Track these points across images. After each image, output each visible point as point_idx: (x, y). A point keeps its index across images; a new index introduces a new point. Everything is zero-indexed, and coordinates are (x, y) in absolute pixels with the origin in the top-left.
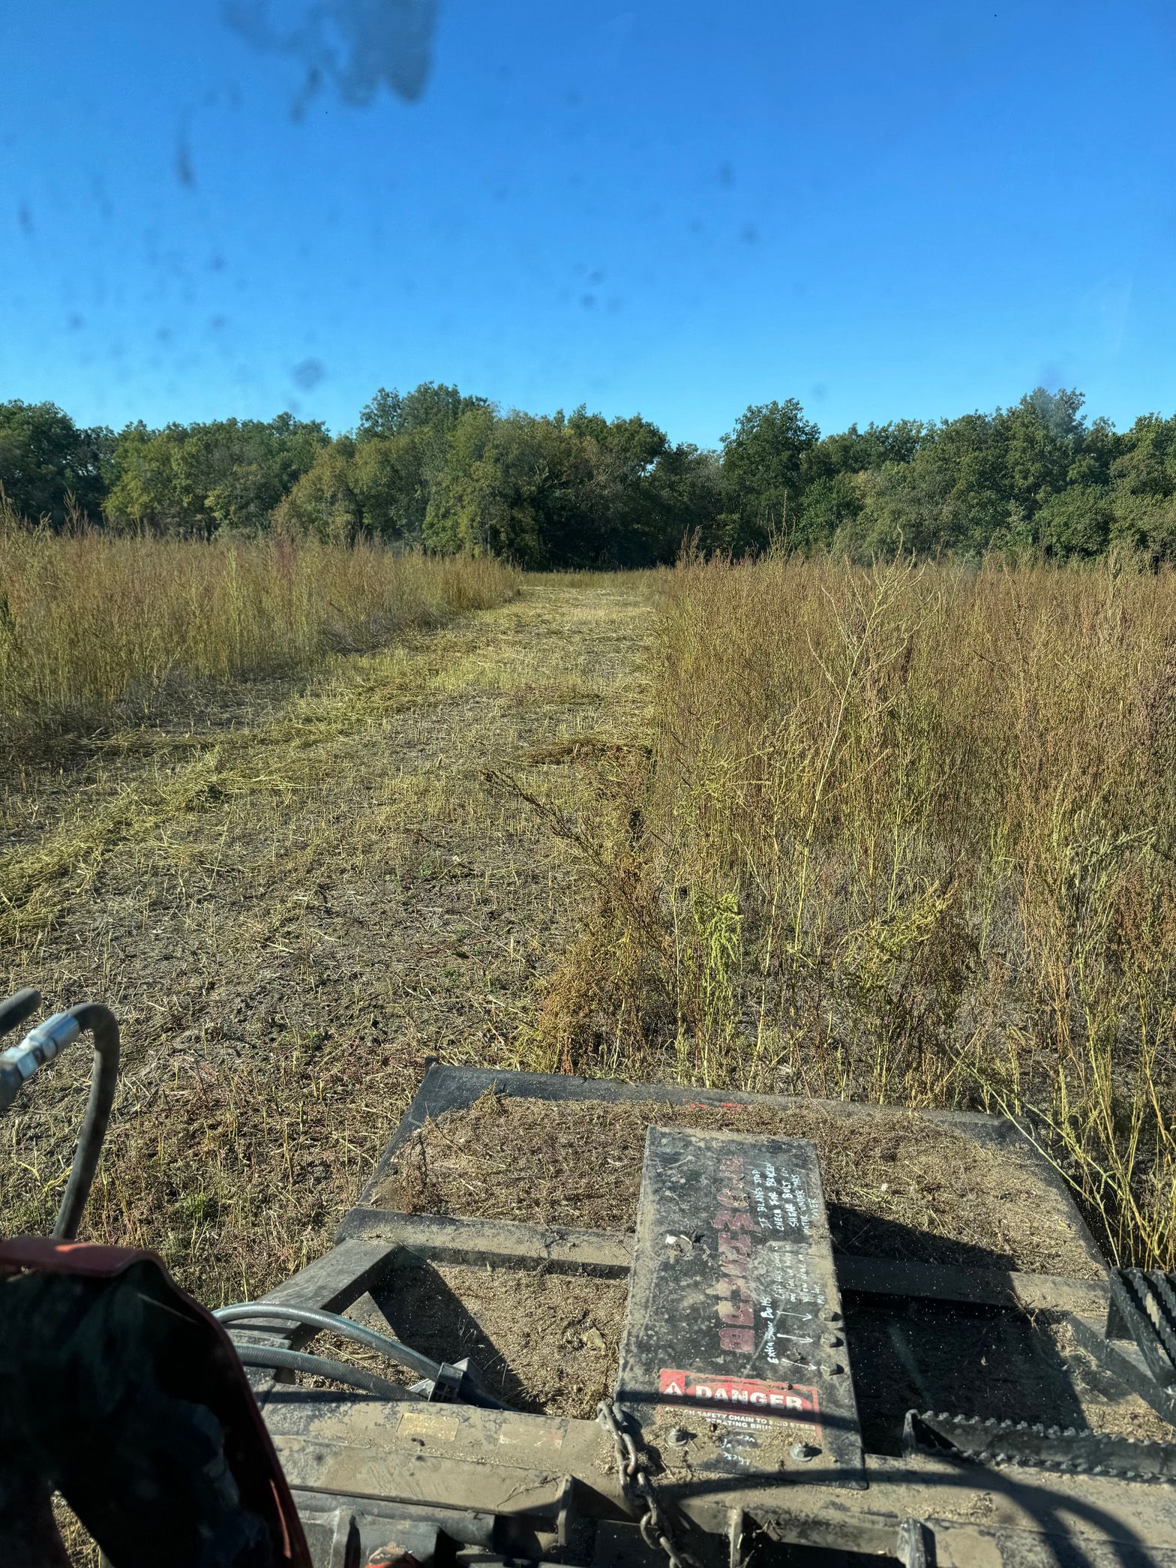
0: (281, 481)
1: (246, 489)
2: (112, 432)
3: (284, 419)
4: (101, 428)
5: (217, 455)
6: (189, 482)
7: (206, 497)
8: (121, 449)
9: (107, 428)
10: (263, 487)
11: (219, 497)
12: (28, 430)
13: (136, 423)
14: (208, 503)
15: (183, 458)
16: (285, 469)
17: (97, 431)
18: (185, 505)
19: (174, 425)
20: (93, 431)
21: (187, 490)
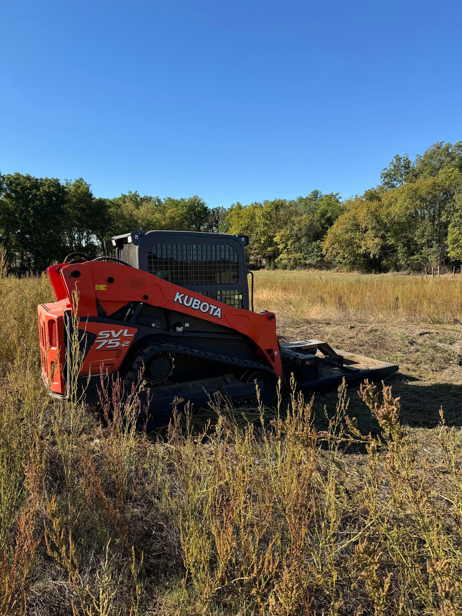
0: (320, 223)
1: (300, 230)
2: (225, 209)
3: (316, 194)
4: (220, 208)
5: (282, 213)
6: (265, 229)
7: (274, 237)
8: (230, 215)
9: (222, 208)
10: (310, 227)
11: (282, 236)
12: (185, 209)
13: (236, 205)
14: (275, 240)
15: (263, 215)
16: (323, 216)
17: (217, 210)
18: (262, 242)
19: (255, 203)
20: (216, 209)
21: (264, 233)
